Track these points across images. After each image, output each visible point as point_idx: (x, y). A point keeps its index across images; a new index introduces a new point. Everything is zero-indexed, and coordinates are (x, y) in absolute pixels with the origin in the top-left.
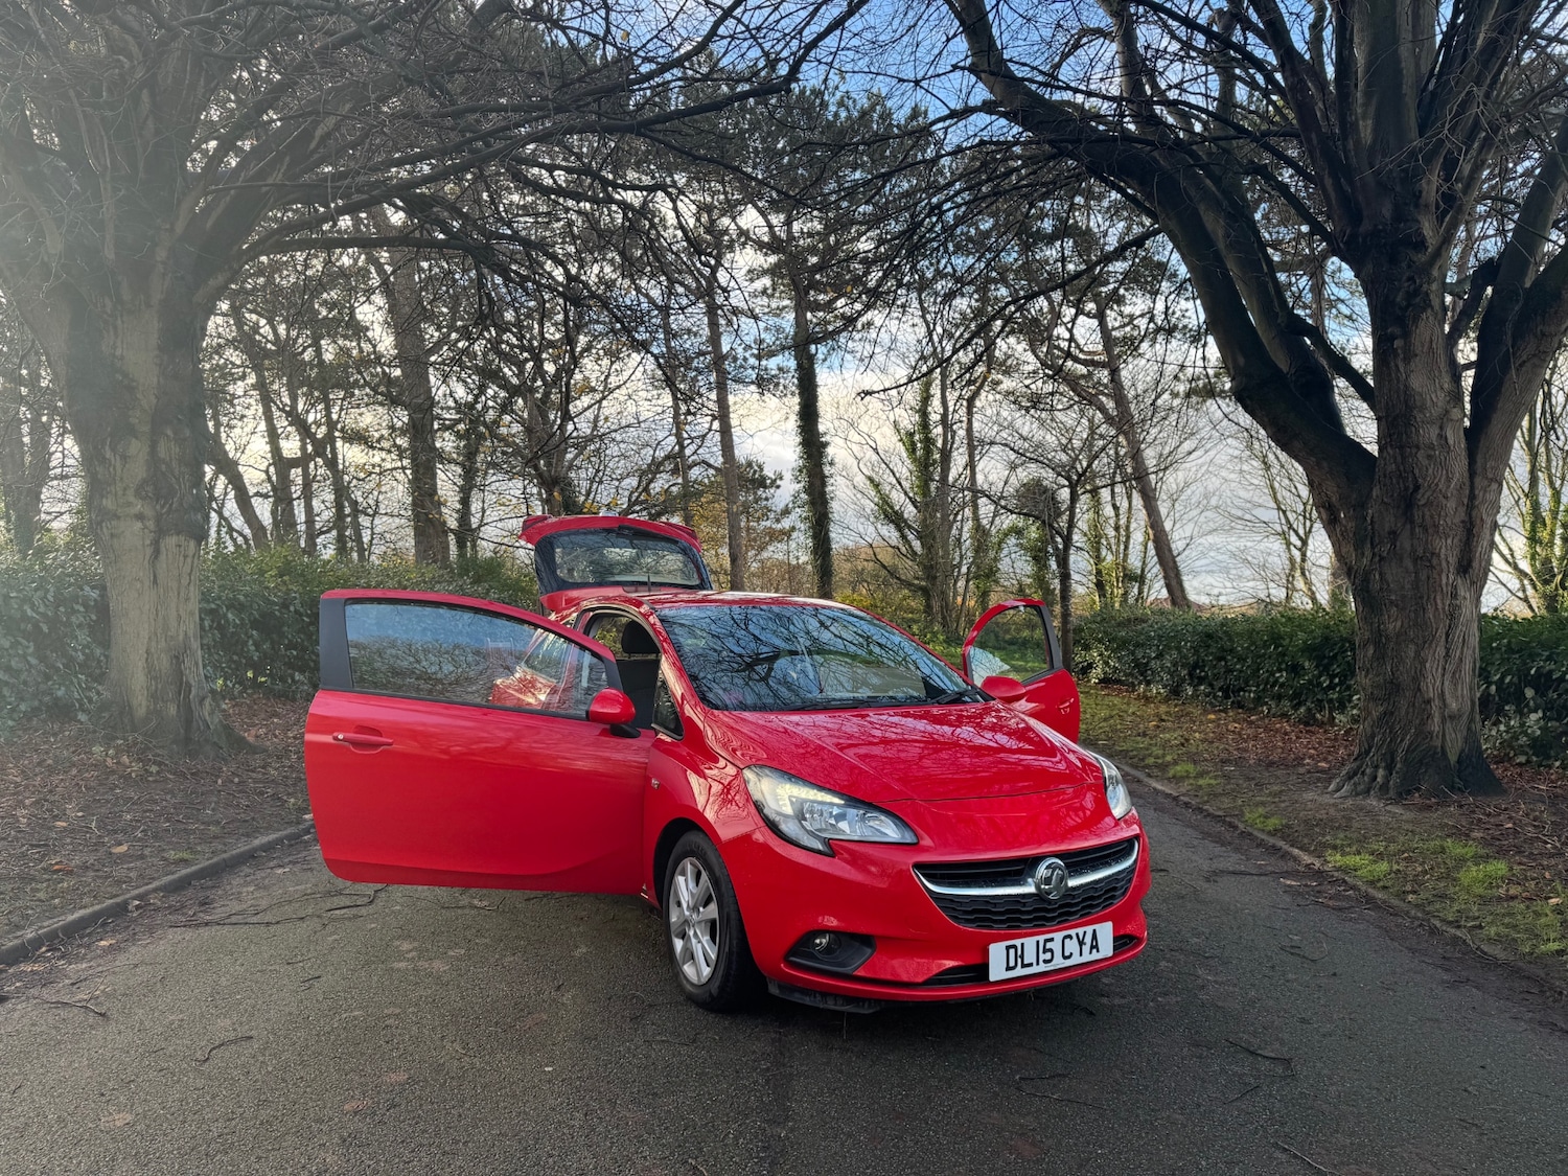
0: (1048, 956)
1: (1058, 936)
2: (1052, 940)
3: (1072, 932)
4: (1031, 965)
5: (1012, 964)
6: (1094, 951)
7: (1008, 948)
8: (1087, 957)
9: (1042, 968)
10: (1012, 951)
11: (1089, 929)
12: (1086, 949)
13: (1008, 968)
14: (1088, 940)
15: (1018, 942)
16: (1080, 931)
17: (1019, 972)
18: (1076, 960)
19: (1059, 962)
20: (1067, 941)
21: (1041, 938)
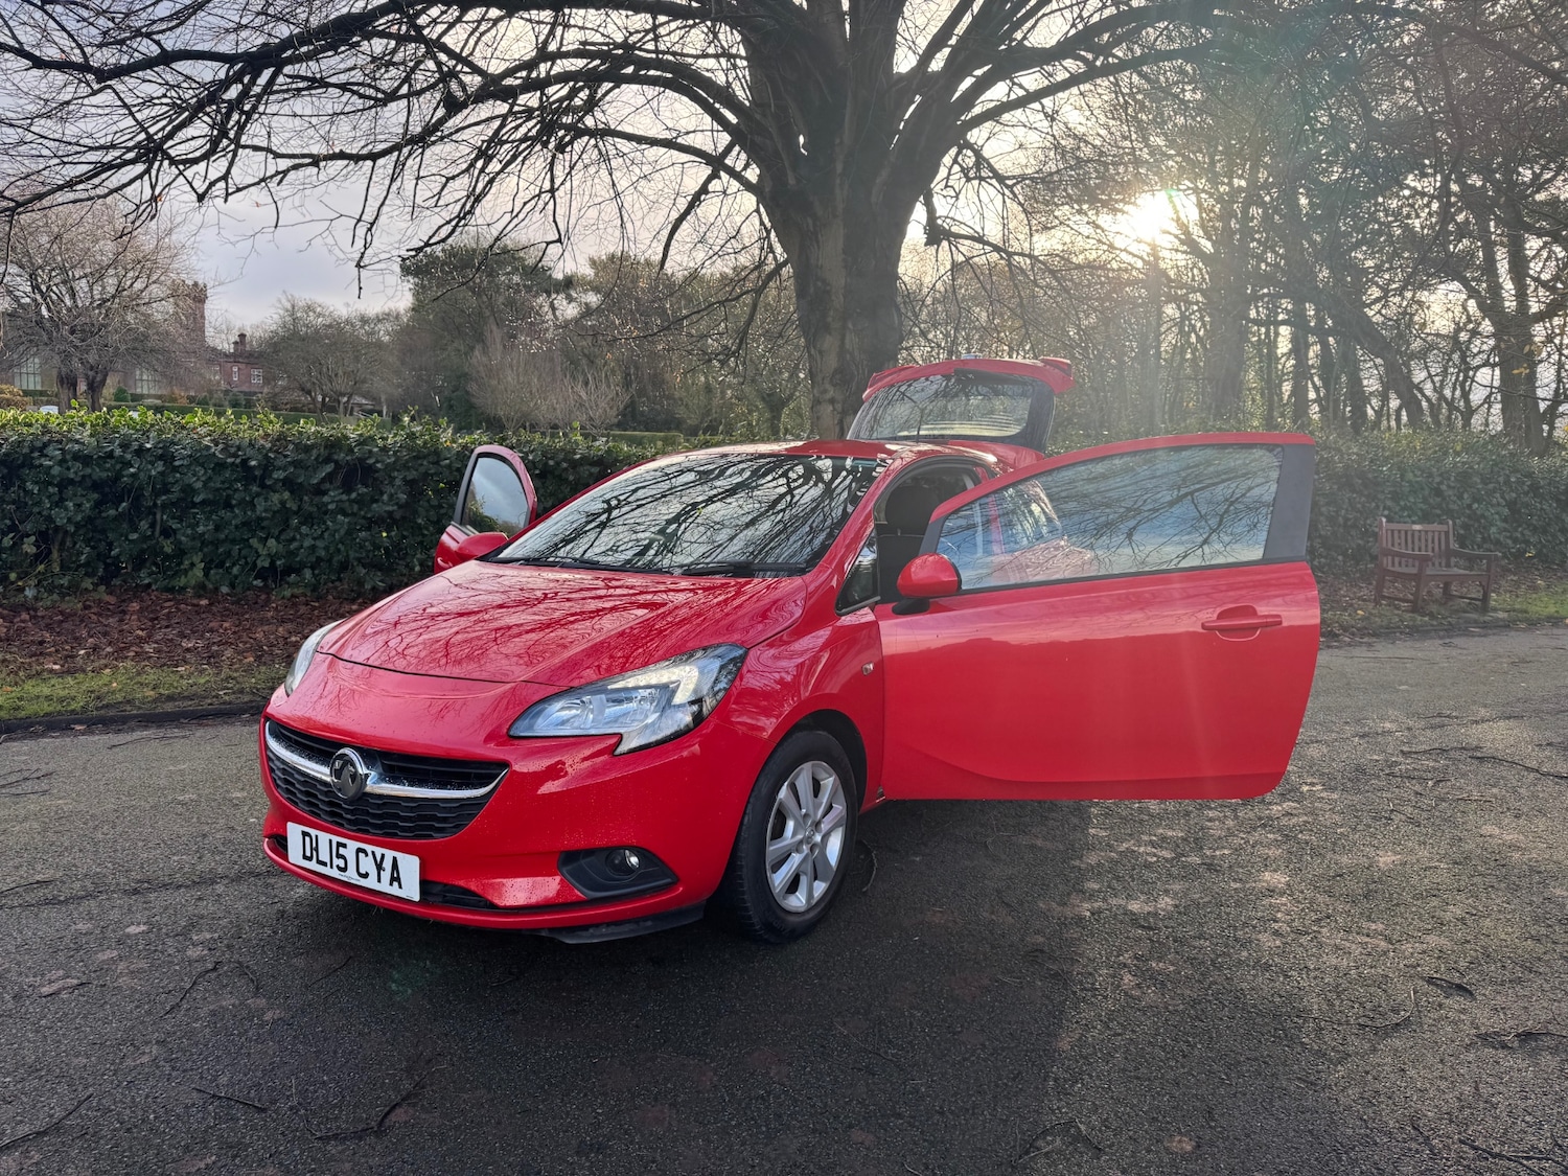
0: (341, 863)
1: (353, 845)
2: (344, 846)
3: (369, 848)
4: (324, 864)
5: (308, 854)
6: (396, 884)
7: (305, 834)
8: (384, 886)
9: (335, 873)
10: (307, 839)
11: (390, 854)
12: (386, 875)
13: (305, 857)
14: (388, 864)
15: (313, 832)
16: (379, 851)
17: (313, 865)
18: (370, 883)
19: (351, 876)
20: (361, 855)
21: (336, 839)
